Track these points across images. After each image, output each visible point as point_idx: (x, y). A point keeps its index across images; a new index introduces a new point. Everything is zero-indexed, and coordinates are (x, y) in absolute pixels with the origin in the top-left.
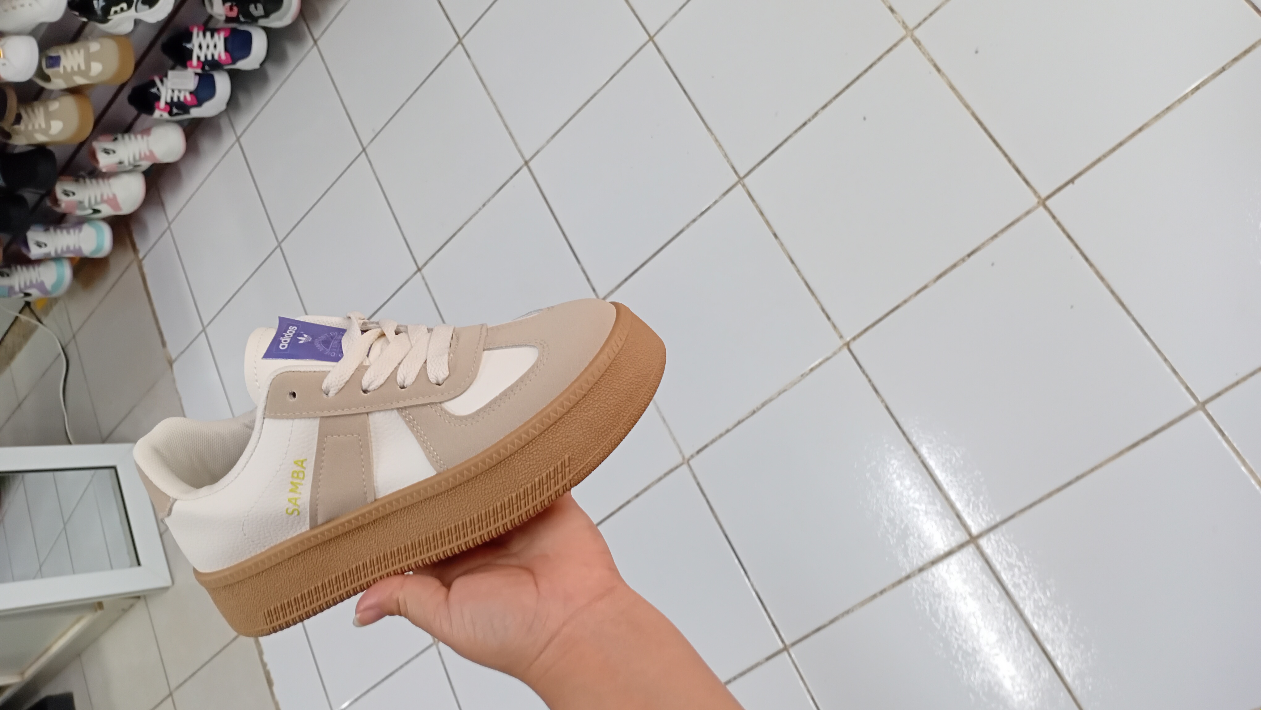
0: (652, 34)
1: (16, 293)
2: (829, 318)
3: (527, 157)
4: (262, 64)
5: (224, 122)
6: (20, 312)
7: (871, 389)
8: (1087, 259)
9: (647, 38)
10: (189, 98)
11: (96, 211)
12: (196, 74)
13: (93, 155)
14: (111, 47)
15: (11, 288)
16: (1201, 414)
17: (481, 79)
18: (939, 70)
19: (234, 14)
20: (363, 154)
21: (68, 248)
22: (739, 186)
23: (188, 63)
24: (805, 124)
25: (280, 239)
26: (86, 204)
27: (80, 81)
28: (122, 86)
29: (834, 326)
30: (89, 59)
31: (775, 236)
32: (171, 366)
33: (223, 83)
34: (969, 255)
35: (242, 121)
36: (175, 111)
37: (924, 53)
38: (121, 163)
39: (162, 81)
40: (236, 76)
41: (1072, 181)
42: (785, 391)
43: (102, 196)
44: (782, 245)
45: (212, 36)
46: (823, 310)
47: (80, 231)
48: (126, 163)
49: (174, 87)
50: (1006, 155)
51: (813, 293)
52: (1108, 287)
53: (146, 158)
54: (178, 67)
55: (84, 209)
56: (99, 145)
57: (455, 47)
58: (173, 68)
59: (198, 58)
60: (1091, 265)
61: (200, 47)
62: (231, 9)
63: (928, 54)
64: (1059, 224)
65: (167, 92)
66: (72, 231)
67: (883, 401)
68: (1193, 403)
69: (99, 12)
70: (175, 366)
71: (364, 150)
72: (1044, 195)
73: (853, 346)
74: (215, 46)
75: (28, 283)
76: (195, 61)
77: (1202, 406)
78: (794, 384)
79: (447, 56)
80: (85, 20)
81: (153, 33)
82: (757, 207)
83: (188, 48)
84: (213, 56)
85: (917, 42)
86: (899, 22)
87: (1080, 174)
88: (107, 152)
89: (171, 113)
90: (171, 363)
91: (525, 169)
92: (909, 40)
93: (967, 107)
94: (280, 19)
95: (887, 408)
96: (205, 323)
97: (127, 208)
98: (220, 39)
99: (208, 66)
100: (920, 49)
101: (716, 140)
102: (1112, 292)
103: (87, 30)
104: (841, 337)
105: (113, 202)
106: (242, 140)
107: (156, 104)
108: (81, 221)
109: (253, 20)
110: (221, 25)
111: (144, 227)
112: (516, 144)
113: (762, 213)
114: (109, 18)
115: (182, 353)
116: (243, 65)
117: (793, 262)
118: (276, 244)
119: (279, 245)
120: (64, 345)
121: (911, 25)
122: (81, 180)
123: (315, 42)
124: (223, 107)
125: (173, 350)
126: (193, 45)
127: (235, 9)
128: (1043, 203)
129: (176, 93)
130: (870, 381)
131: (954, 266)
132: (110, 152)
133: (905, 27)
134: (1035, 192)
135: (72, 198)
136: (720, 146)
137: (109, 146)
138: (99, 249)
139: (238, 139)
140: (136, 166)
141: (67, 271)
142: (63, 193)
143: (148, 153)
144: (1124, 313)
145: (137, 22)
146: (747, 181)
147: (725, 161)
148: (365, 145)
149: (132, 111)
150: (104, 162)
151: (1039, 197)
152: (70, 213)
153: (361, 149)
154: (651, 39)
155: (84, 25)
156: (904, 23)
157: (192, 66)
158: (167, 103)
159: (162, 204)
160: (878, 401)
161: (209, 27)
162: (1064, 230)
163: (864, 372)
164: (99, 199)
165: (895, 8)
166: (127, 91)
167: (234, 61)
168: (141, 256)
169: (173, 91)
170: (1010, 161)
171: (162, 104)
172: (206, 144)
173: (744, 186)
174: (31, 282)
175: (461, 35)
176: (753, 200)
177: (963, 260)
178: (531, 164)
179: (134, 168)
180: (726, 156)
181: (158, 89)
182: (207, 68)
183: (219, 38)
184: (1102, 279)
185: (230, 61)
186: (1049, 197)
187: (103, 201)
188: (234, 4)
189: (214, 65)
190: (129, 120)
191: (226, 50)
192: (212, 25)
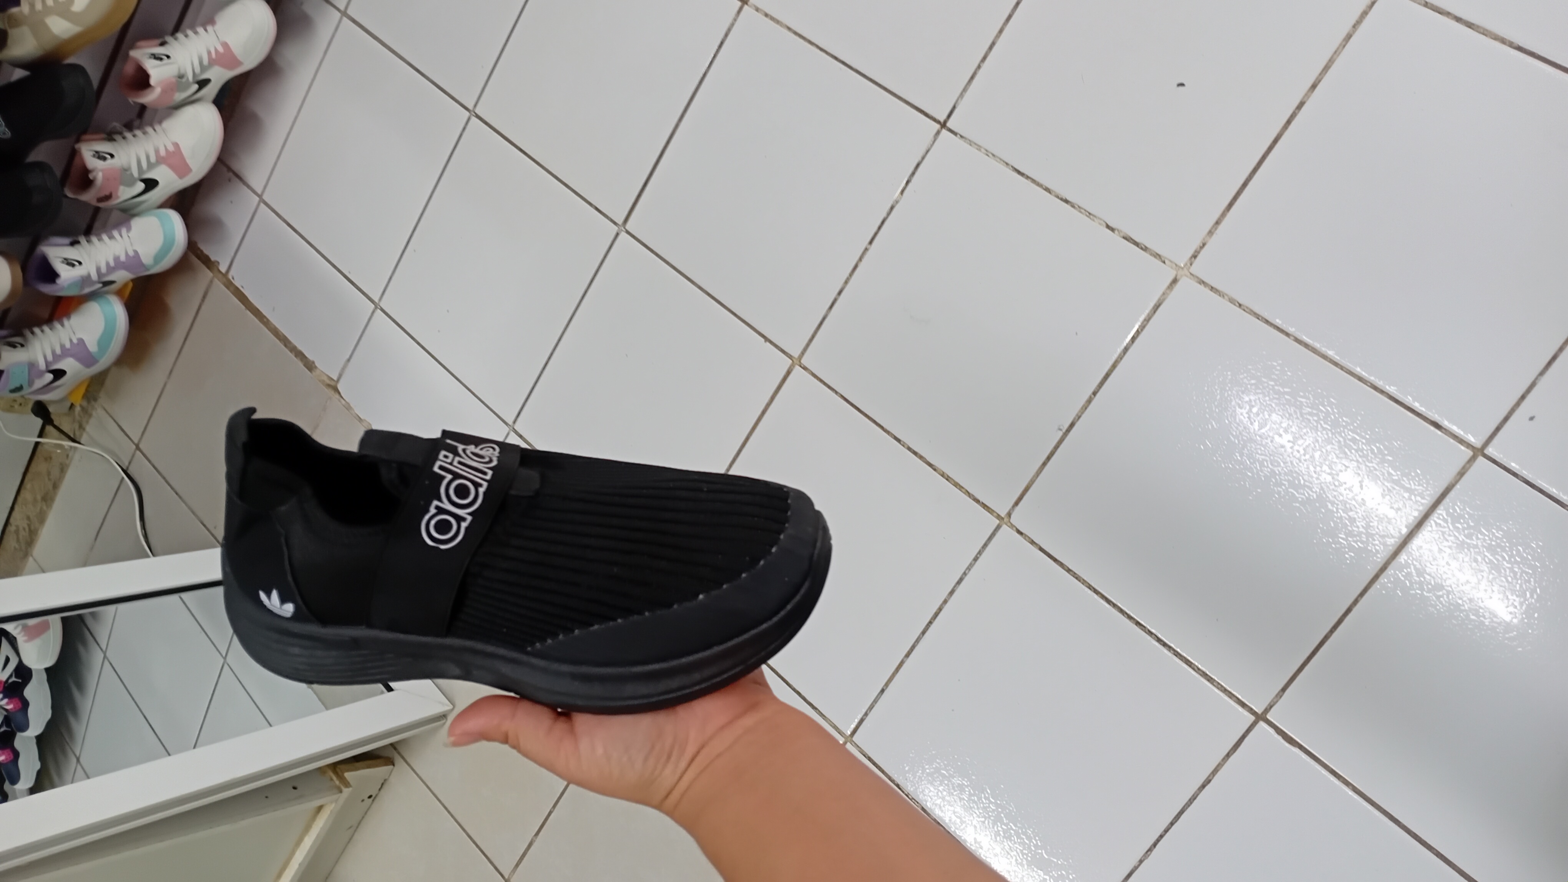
1: (41, 374)
6: (41, 435)
11: (151, 184)
15: (32, 366)
21: (117, 259)
26: (134, 172)
32: (336, 390)
43: (157, 151)
47: (129, 229)
53: (221, 64)
55: (131, 183)
56: (144, 51)
66: (116, 233)
70: (342, 386)
75: (58, 351)
88: (156, 59)
90: (333, 386)
96: (377, 297)
105: (177, 162)
108: (129, 211)
115: (349, 360)
120: (125, 468)
125: (328, 367)
132: (161, 58)
135: (110, 164)
141: (118, 312)
142: (93, 156)
143: (221, 49)
152: (112, 196)
164: (153, 159)
168: (223, 268)
174: (62, 347)
187: (160, 160)
190: (176, 11)
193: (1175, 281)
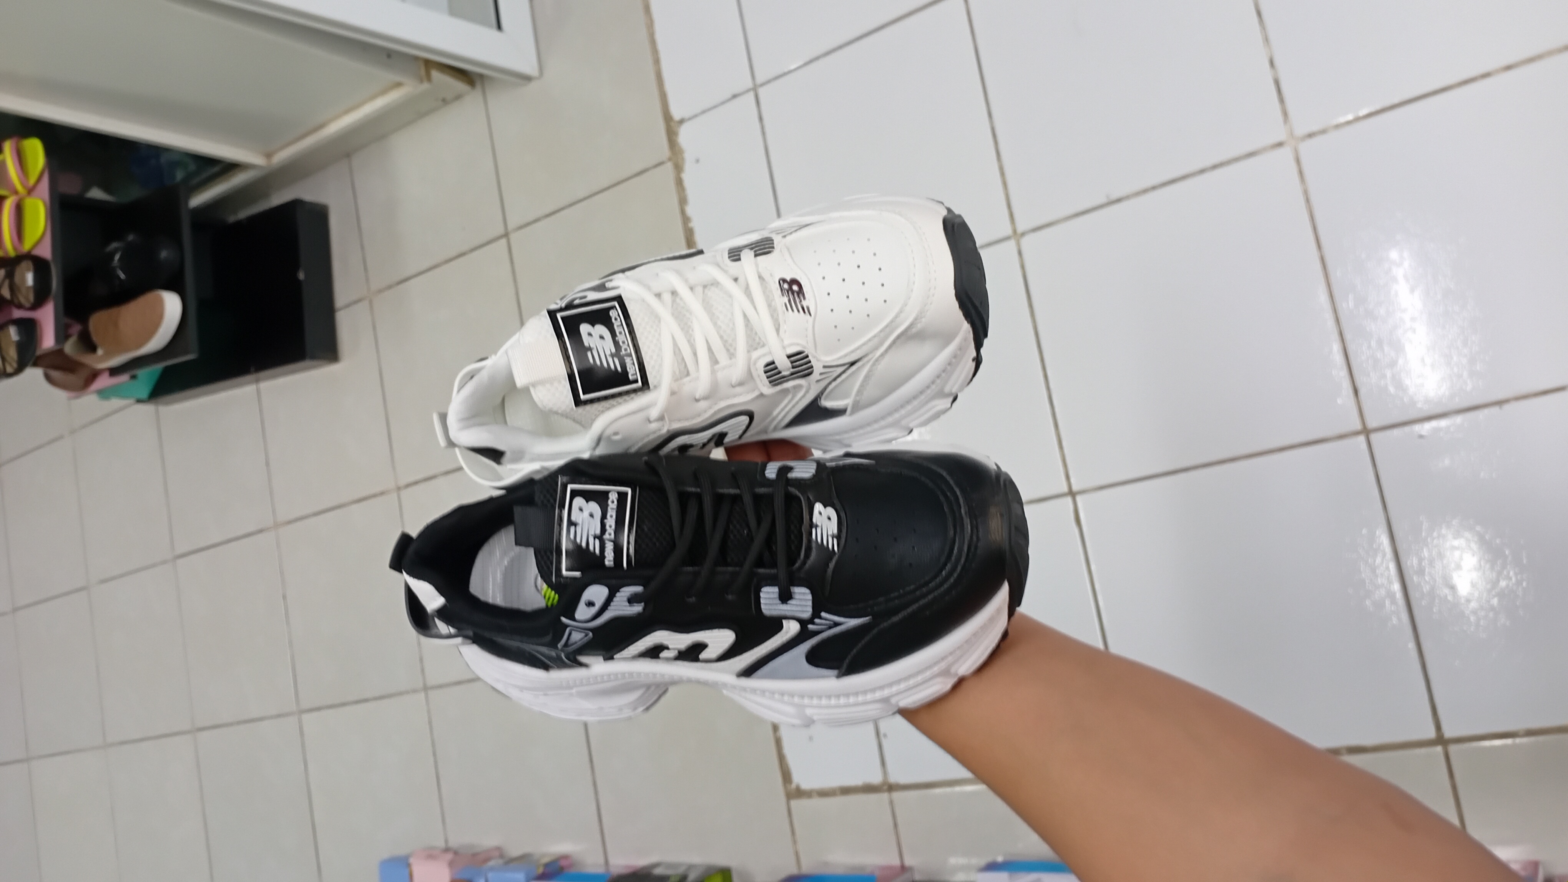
193: (1280, 145)
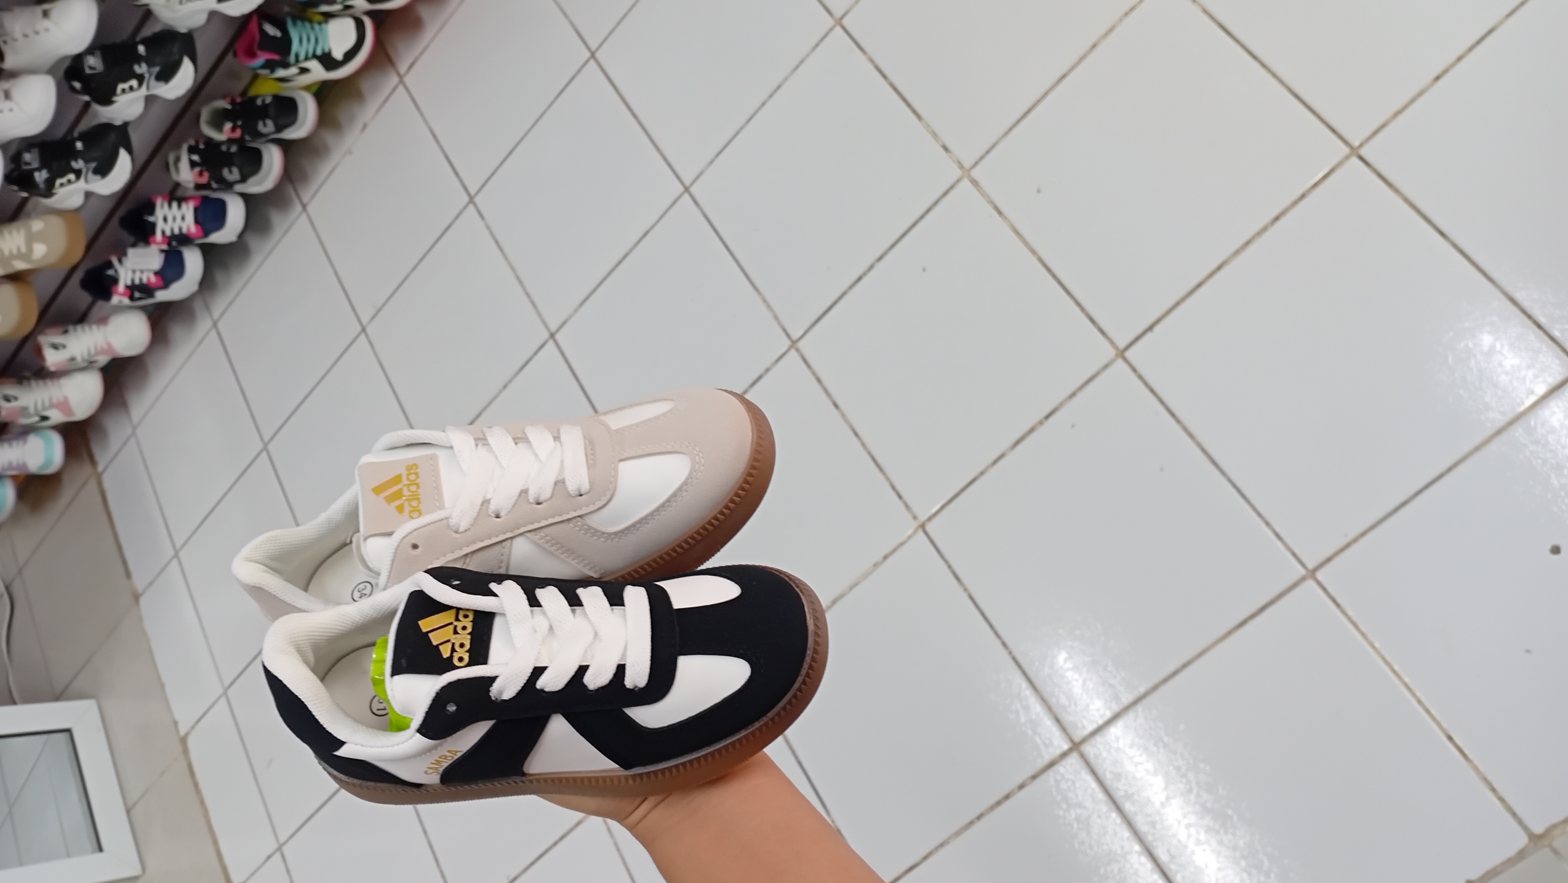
0: (687, 183)
2: (900, 497)
3: (553, 328)
4: (241, 236)
5: (198, 305)
7: (951, 576)
8: (1173, 415)
9: (682, 189)
10: (153, 279)
11: (44, 418)
12: (163, 251)
13: (39, 351)
14: (57, 224)
16: (1311, 583)
17: (497, 242)
18: (1000, 213)
19: (204, 179)
20: (363, 336)
21: (10, 463)
22: (793, 352)
23: (151, 239)
24: (860, 279)
25: (267, 438)
26: (32, 410)
27: (20, 265)
28: (74, 269)
29: (907, 506)
30: (30, 240)
31: (836, 406)
32: (137, 601)
33: (193, 260)
34: (1048, 417)
35: (219, 303)
36: (137, 295)
37: (982, 195)
38: (73, 359)
39: (120, 261)
40: (210, 252)
41: (1150, 328)
42: (856, 584)
43: (51, 400)
44: (843, 415)
45: (179, 206)
46: (893, 488)
47: (25, 443)
48: (79, 359)
49: (135, 267)
50: (1078, 304)
51: (881, 469)
52: (1199, 445)
53: (103, 352)
54: (141, 244)
55: (29, 416)
56: (45, 340)
57: (466, 207)
58: (134, 245)
59: (163, 233)
60: (1178, 421)
61: (165, 219)
62: (201, 174)
63: (988, 196)
64: (1140, 377)
65: (126, 274)
66: (14, 443)
67: (966, 590)
68: (1303, 572)
69: (42, 186)
70: (142, 600)
71: (364, 330)
72: (1122, 345)
73: (929, 527)
74: (183, 218)
76: (159, 236)
77: (1312, 573)
78: (866, 576)
79: (457, 217)
80: (25, 195)
81: (109, 205)
82: (814, 373)
83: (150, 222)
84: (180, 229)
85: (974, 183)
86: (954, 161)
87: (1158, 321)
88: (55, 347)
89: (132, 298)
90: (136, 597)
91: (551, 343)
92: (966, 182)
93: (1034, 252)
94: (260, 183)
95: (971, 598)
96: (178, 544)
97: (81, 413)
98: (188, 210)
99: (176, 241)
100: (978, 191)
101: (765, 301)
102: (1204, 451)
103: (30, 205)
104: (915, 518)
105: (64, 406)
106: (220, 325)
107: (113, 289)
108: (26, 431)
109: (228, 186)
110: (192, 192)
111: (103, 433)
112: (539, 315)
113: (819, 380)
114: (54, 191)
115: (151, 584)
116: (217, 238)
117: (856, 434)
118: (260, 446)
119: (265, 448)
120: (8, 583)
121: (967, 164)
122: (25, 382)
123: (304, 207)
124: (194, 287)
125: (139, 581)
126: (157, 218)
127: (206, 175)
128: (1121, 354)
129: (138, 275)
130: (950, 567)
131: (1032, 430)
132: (59, 347)
133: (961, 166)
134: (1112, 343)
135: (14, 404)
136: (769, 307)
137: (58, 339)
138: (48, 463)
139: (215, 325)
140: (92, 362)
141: (9, 492)
142: (3, 398)
143: (105, 347)
144: (1217, 473)
145: (88, 195)
146: (800, 345)
147: (775, 323)
148: (365, 322)
149: (85, 298)
150: (52, 359)
151: (1116, 348)
152: (12, 422)
153: (359, 329)
154: (687, 189)
155: (25, 201)
156: (959, 162)
157: (155, 243)
158: (127, 287)
159: (124, 405)
160: (960, 590)
161: (175, 195)
162: (1146, 384)
163: (942, 557)
164: (47, 403)
165: (950, 146)
166: (79, 275)
167: (206, 234)
168: (100, 468)
169: (134, 272)
170: (1082, 309)
171: (121, 287)
172: (177, 332)
173: (798, 350)
175: (473, 192)
176: (809, 366)
177: (1041, 423)
178: (558, 337)
179: (89, 365)
180: (776, 317)
181: (116, 271)
182: (174, 243)
183: (188, 208)
184: (1191, 436)
185: (201, 234)
186: (1128, 347)
187: (52, 406)
188: (204, 168)
189: (184, 239)
190: (83, 307)
191: (197, 221)
192: (179, 193)
